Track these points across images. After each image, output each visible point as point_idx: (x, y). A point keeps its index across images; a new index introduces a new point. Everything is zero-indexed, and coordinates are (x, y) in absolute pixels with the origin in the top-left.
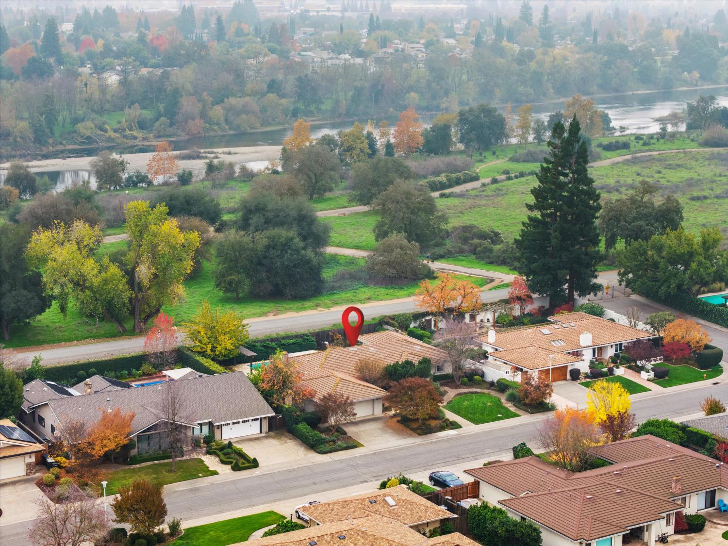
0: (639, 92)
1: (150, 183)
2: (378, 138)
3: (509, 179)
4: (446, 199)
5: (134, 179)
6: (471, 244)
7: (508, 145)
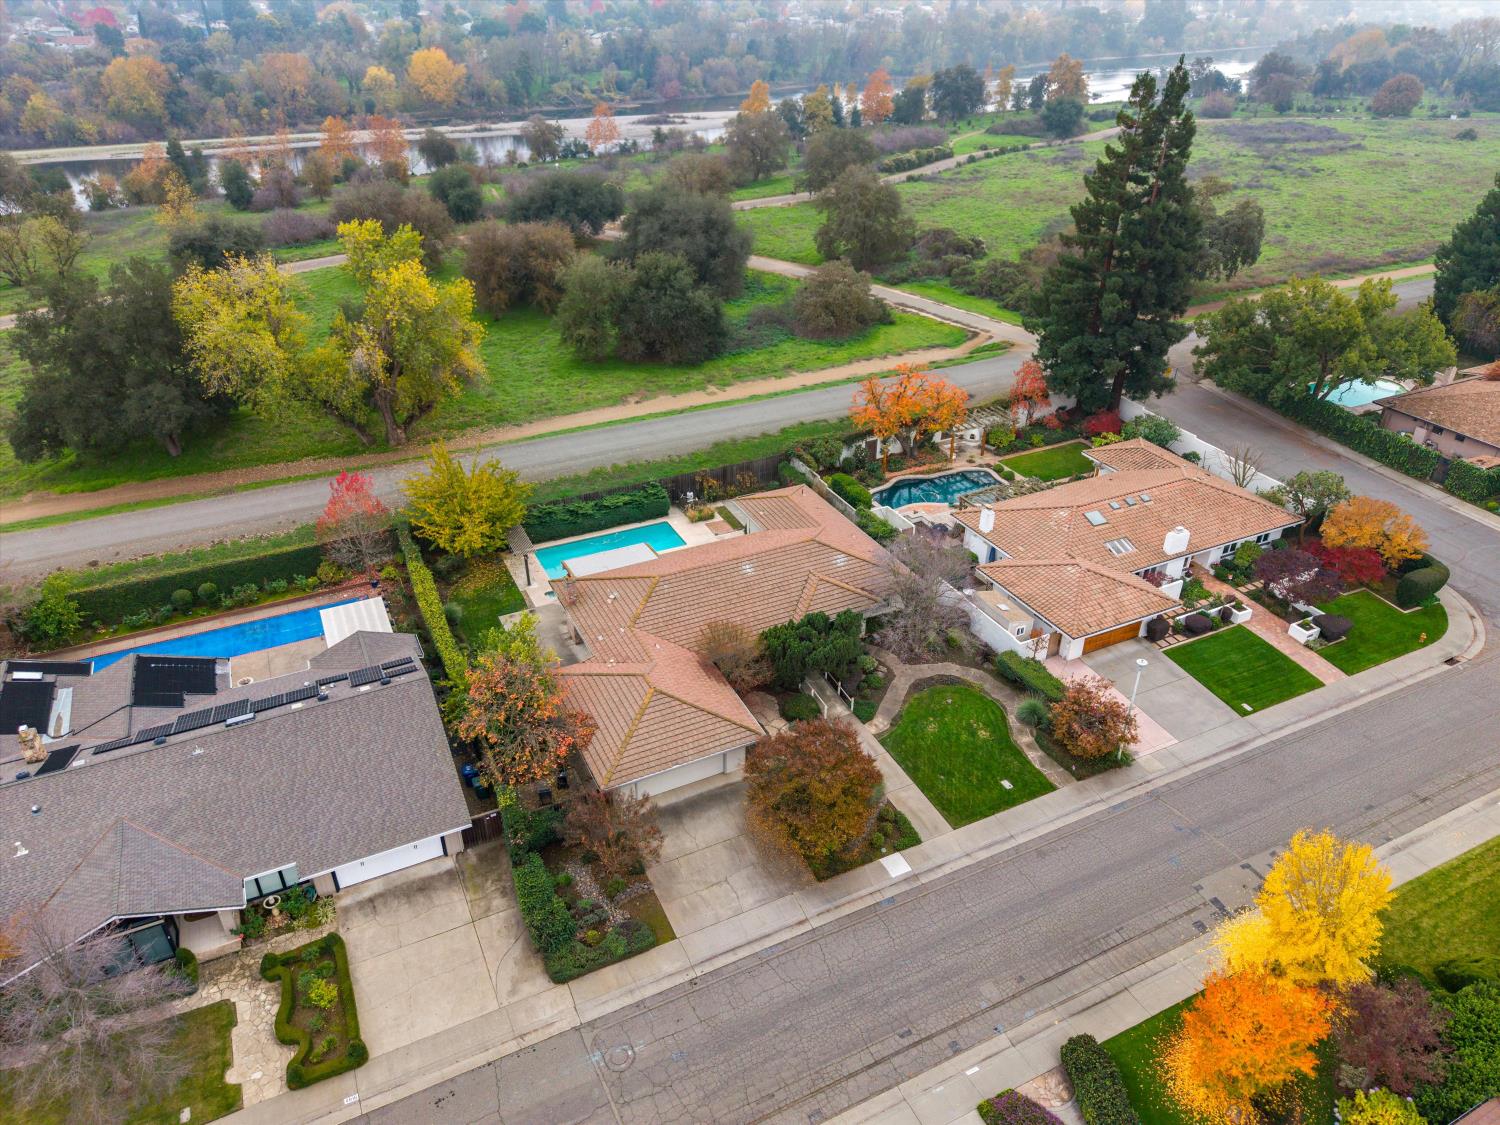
0: (1105, 58)
1: (591, 154)
2: (844, 104)
3: (988, 156)
4: (915, 184)
5: (573, 148)
6: (945, 261)
7: (985, 114)
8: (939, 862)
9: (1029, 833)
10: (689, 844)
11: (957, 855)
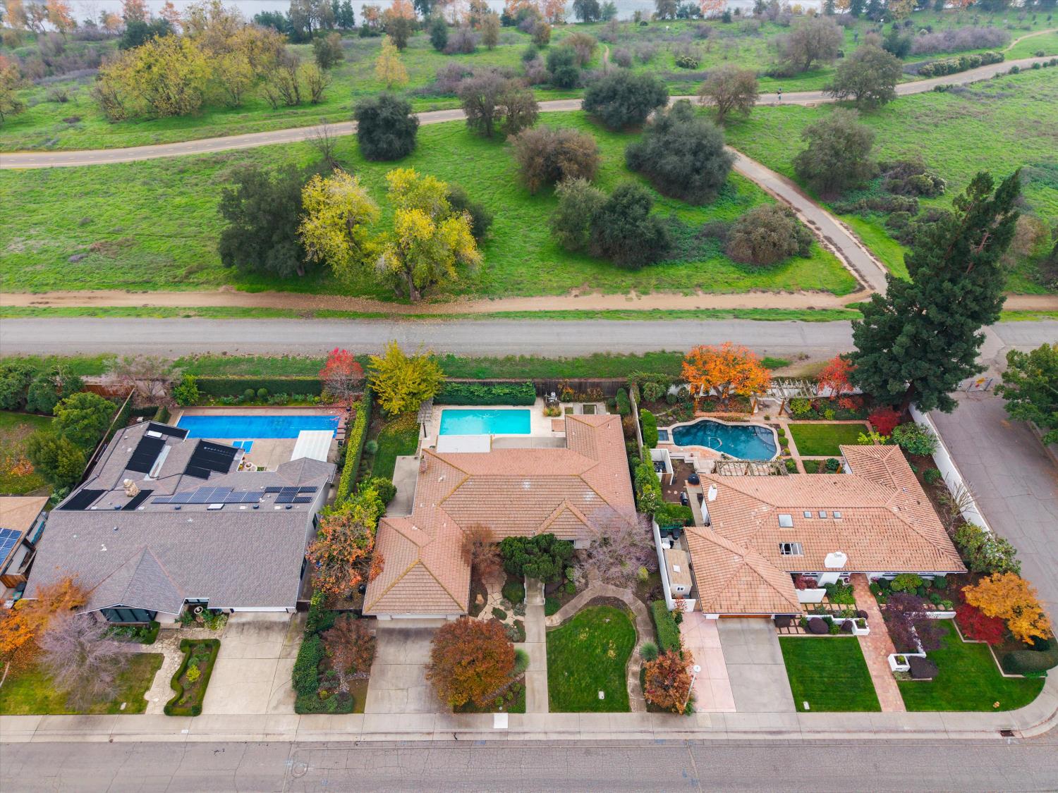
4: (937, 94)
8: (526, 730)
9: (592, 735)
10: (402, 658)
11: (539, 730)
